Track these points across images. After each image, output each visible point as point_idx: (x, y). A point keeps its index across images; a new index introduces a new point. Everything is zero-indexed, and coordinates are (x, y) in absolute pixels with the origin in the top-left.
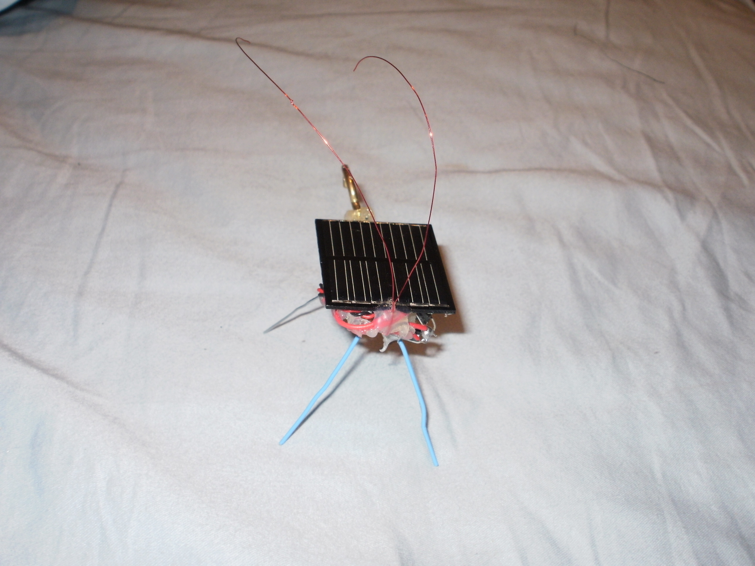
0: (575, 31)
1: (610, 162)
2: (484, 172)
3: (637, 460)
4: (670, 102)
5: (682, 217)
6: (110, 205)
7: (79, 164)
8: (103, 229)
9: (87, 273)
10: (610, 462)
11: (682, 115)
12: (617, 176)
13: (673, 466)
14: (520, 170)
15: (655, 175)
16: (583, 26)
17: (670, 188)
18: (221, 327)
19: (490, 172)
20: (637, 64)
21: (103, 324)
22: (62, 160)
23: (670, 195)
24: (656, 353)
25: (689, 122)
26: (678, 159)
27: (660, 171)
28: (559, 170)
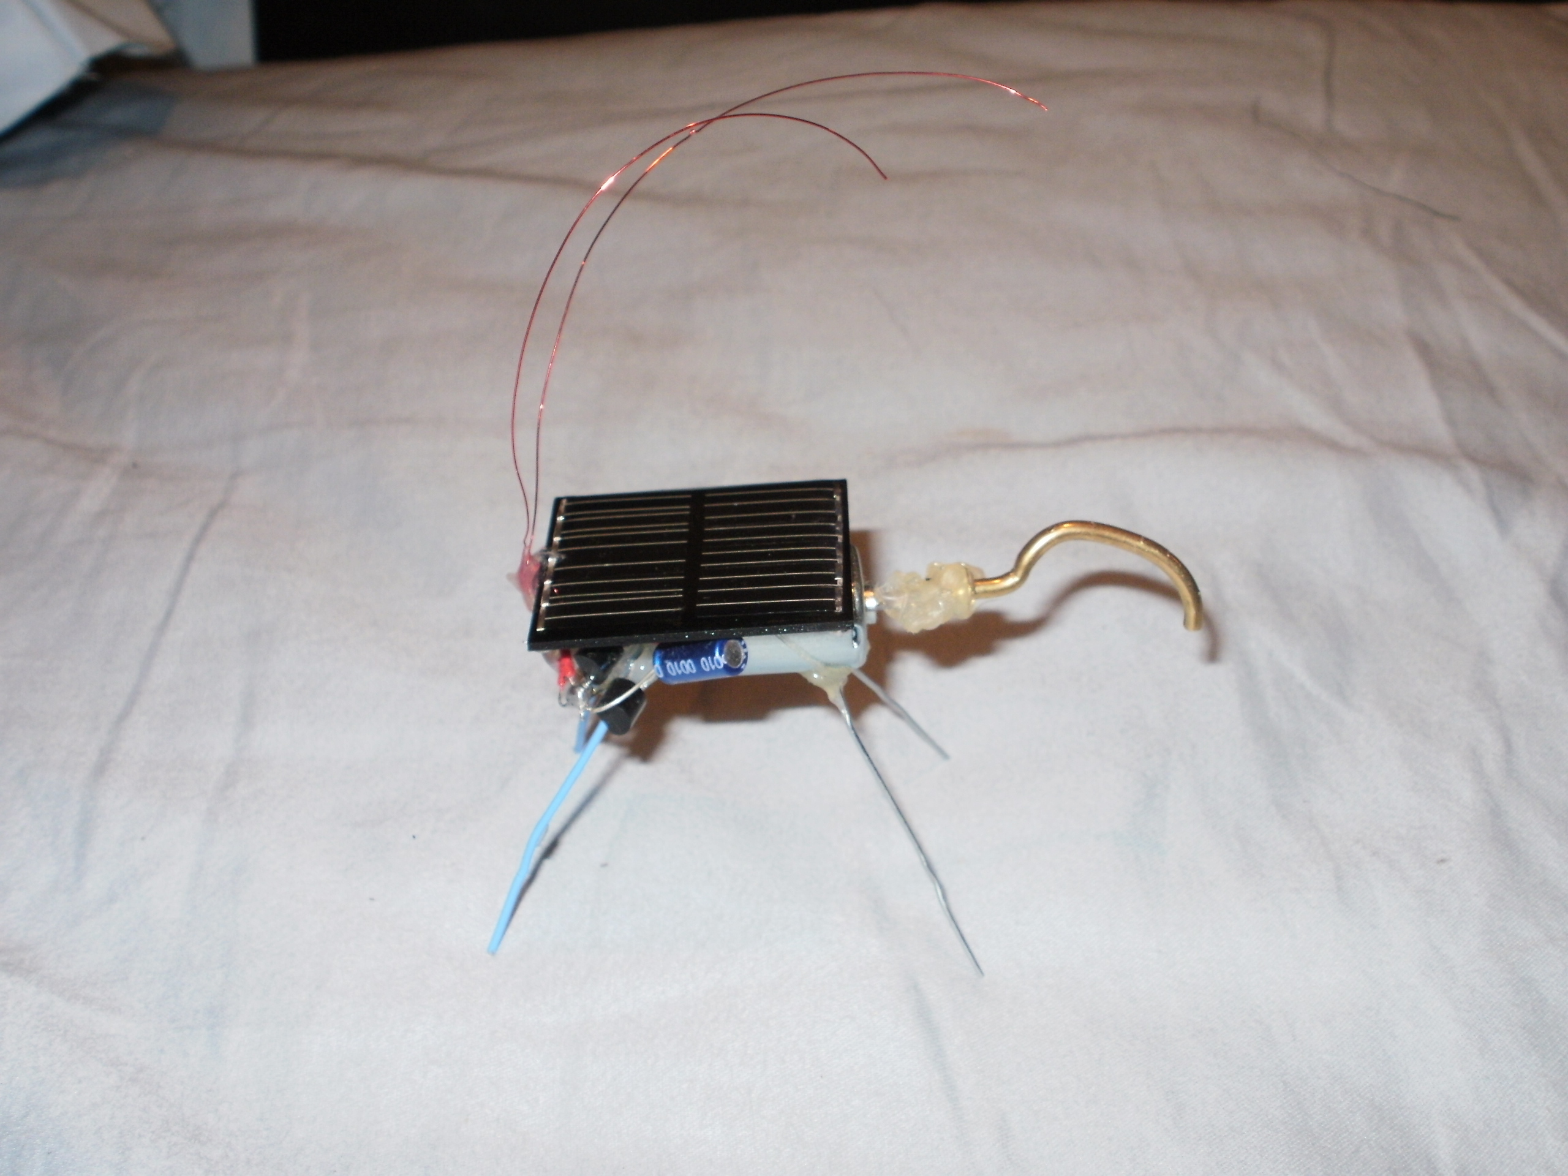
0: (1256, 114)
1: (1336, 405)
2: (1043, 446)
3: (1394, 1139)
4: (1474, 261)
5: (1503, 524)
6: (190, 558)
7: (135, 465)
8: (169, 614)
9: (124, 716)
10: (1329, 1146)
11: (1500, 288)
12: (1350, 439)
13: (1486, 1151)
14: (1124, 437)
15: (1439, 431)
16: (1274, 101)
17: (1473, 458)
18: (414, 837)
19: (1058, 444)
20: (1396, 179)
21: (143, 839)
22: (97, 456)
23: (1473, 474)
24: (1442, 861)
25: (1516, 306)
26: (1491, 391)
27: (1451, 421)
28: (1218, 431)
